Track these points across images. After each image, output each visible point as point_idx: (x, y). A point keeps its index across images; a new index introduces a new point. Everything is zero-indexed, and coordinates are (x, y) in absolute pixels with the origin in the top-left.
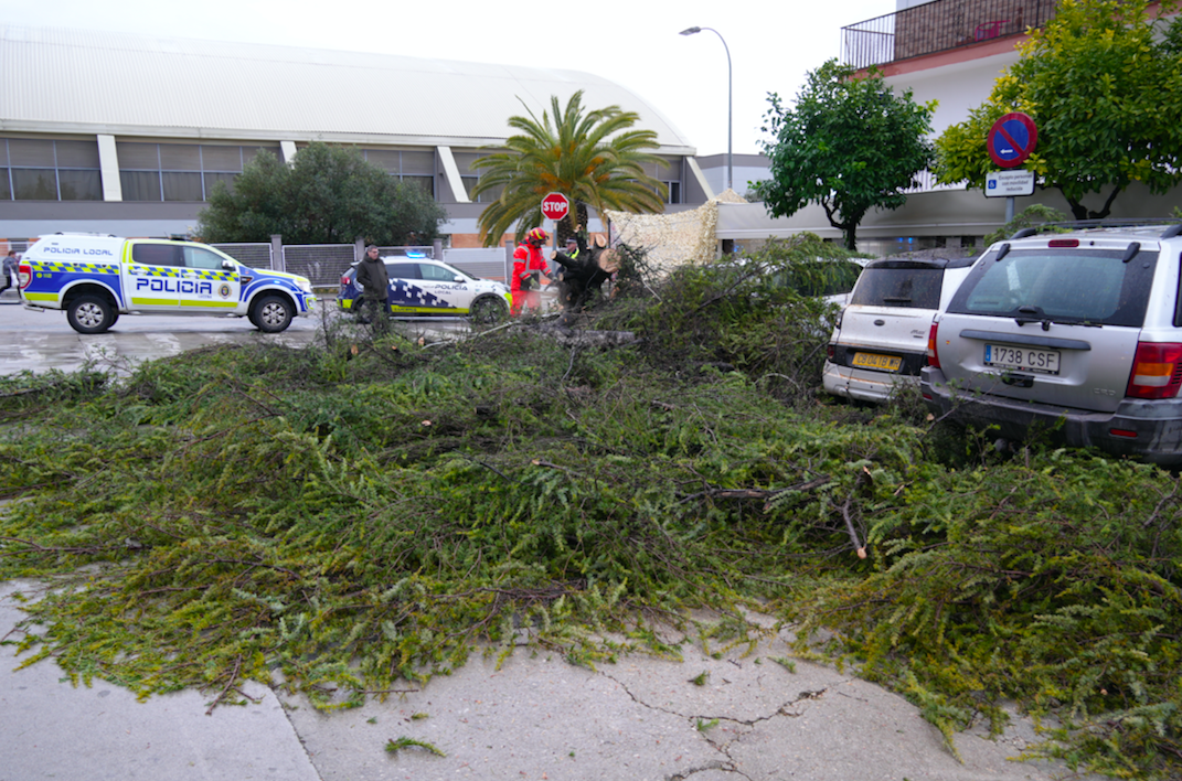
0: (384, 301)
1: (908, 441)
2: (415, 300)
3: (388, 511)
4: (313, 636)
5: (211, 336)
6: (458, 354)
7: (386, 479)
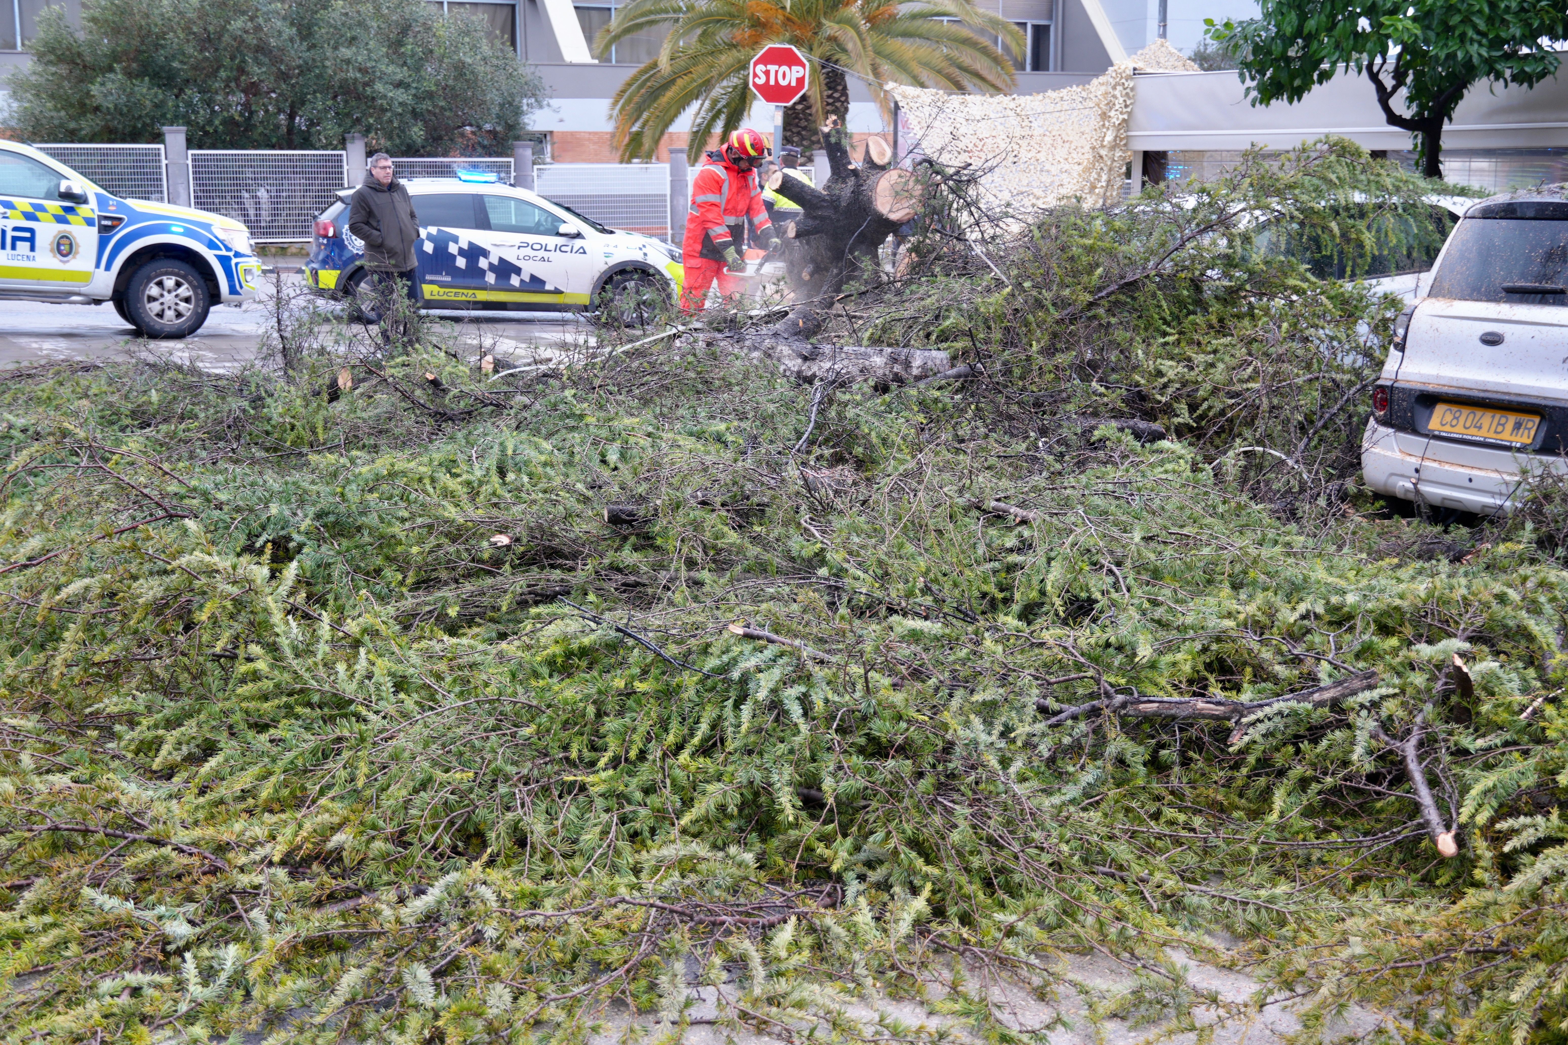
0: (408, 275)
1: (1553, 600)
2: (474, 273)
3: (418, 727)
4: (256, 993)
5: (34, 344)
6: (569, 393)
7: (415, 659)
